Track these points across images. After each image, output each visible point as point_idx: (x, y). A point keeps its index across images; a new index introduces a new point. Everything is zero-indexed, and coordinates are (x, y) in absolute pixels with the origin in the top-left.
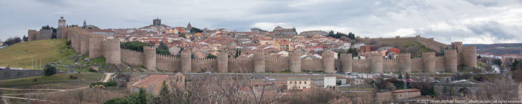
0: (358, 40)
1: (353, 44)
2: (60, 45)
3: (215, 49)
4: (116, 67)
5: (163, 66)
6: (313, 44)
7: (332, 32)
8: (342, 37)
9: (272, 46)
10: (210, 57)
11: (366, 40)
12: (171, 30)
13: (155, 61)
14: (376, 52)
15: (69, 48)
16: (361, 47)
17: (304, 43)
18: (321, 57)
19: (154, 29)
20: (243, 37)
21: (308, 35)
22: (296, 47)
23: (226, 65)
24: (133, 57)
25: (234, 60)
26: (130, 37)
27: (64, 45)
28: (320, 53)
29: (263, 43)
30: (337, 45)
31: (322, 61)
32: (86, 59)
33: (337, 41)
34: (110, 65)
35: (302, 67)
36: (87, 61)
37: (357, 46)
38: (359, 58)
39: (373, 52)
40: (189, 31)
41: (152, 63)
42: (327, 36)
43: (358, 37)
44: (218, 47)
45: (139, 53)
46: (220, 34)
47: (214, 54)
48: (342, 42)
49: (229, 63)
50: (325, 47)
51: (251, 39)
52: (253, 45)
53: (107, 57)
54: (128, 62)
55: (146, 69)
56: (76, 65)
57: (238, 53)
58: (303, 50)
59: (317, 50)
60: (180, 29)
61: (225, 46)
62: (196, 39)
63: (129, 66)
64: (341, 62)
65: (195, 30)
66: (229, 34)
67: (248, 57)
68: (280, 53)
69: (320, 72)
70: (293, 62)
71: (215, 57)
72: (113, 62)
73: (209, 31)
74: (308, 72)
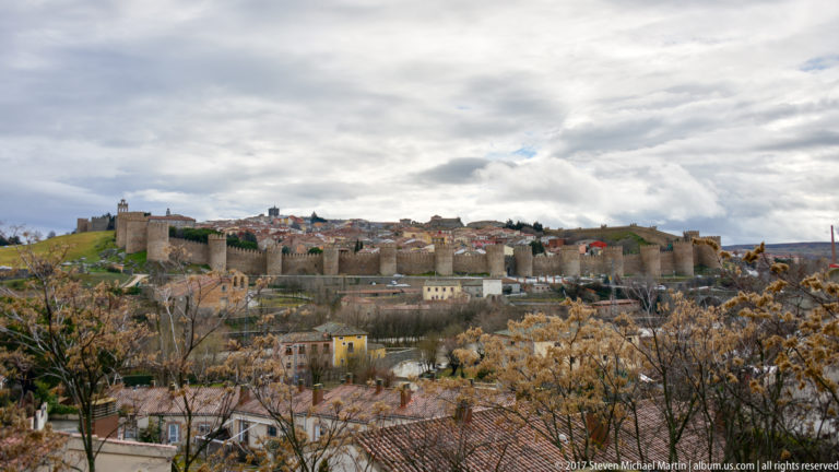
0: (547, 232)
1: (539, 237)
5: (238, 265)
6: (481, 238)
7: (511, 222)
8: (524, 228)
9: (419, 239)
10: (313, 251)
11: (558, 232)
13: (225, 257)
14: (571, 247)
16: (551, 241)
17: (467, 235)
18: (485, 253)
21: (477, 226)
23: (336, 264)
24: (189, 251)
25: (352, 256)
29: (407, 235)
30: (515, 239)
31: (485, 258)
33: (517, 233)
35: (454, 267)
37: (545, 240)
38: (545, 255)
39: (566, 247)
41: (220, 260)
42: (503, 228)
43: (547, 229)
45: (201, 245)
48: (522, 234)
49: (341, 261)
50: (498, 241)
53: (149, 251)
55: (210, 269)
57: (359, 246)
63: (183, 264)
64: (517, 261)
67: (373, 251)
68: (425, 248)
69: (482, 274)
70: (440, 259)
71: (321, 252)
72: (156, 259)
74: (463, 274)
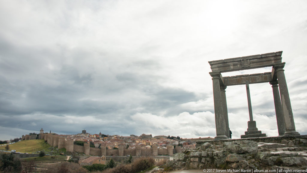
0: (182, 140)
1: (179, 142)
2: (41, 142)
3: (116, 144)
4: (71, 153)
5: (93, 153)
6: (161, 142)
7: (169, 136)
8: (174, 139)
9: (142, 143)
10: (115, 148)
11: (185, 140)
12: (92, 136)
13: (89, 150)
14: (191, 145)
15: (46, 144)
16: (184, 143)
17: (156, 141)
18: (166, 148)
19: (83, 135)
20: (127, 139)
21: (158, 138)
22: (153, 143)
23: (123, 152)
24: (79, 149)
25: (126, 150)
26: (74, 139)
27: (44, 142)
28: (165, 146)
29: (137, 142)
30: (172, 142)
31: (167, 150)
32: (56, 149)
33: (172, 140)
34: (68, 152)
35: (158, 153)
36: (57, 150)
37: (182, 143)
38: (184, 148)
39: (189, 145)
40: (101, 136)
41: (88, 151)
42: (167, 138)
43: (182, 138)
44: (117, 144)
45: (82, 147)
46: (116, 137)
47: (116, 147)
48: (174, 141)
49: (124, 151)
50: (167, 143)
51: (132, 140)
52: (133, 143)
53: (67, 148)
54: (76, 151)
55: (85, 154)
56: (52, 152)
57: (128, 146)
58: (157, 145)
59: (163, 145)
60: (96, 135)
61: (120, 143)
62: (105, 140)
63: (77, 152)
64: (176, 150)
65: (104, 136)
66: (120, 138)
67: (133, 148)
68: (147, 146)
69: (166, 155)
70: (154, 150)
71: (117, 149)
72: (70, 151)
73: (110, 136)
74: (161, 155)
